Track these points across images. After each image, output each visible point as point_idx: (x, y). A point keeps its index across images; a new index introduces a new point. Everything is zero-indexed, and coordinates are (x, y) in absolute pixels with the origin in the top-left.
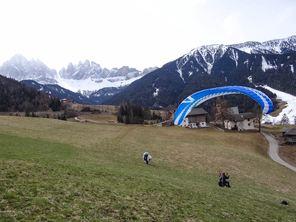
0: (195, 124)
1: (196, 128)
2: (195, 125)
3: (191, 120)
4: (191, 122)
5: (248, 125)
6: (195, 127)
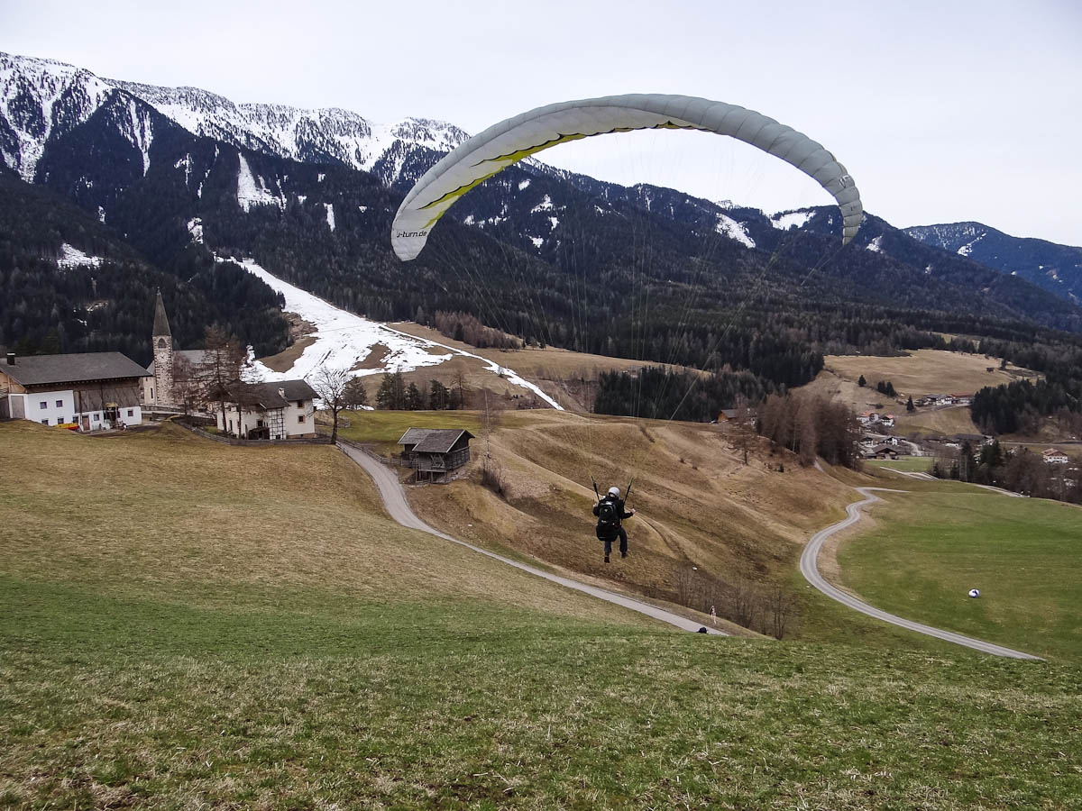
0: (101, 413)
1: (105, 429)
2: (101, 416)
3: (87, 401)
4: (84, 407)
5: (297, 419)
6: (103, 426)
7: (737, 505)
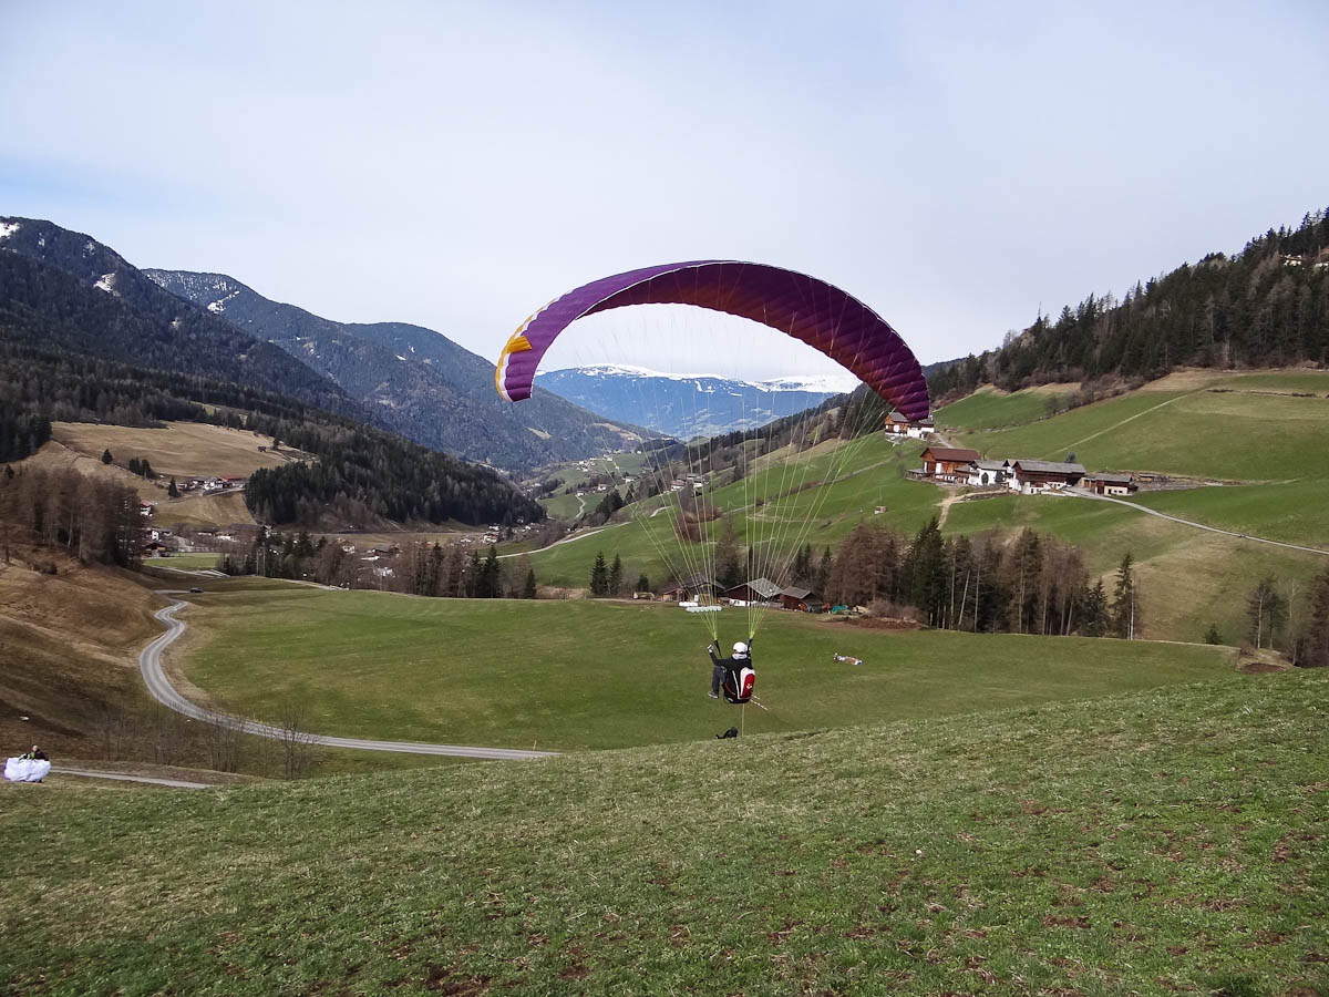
7: (20, 623)
